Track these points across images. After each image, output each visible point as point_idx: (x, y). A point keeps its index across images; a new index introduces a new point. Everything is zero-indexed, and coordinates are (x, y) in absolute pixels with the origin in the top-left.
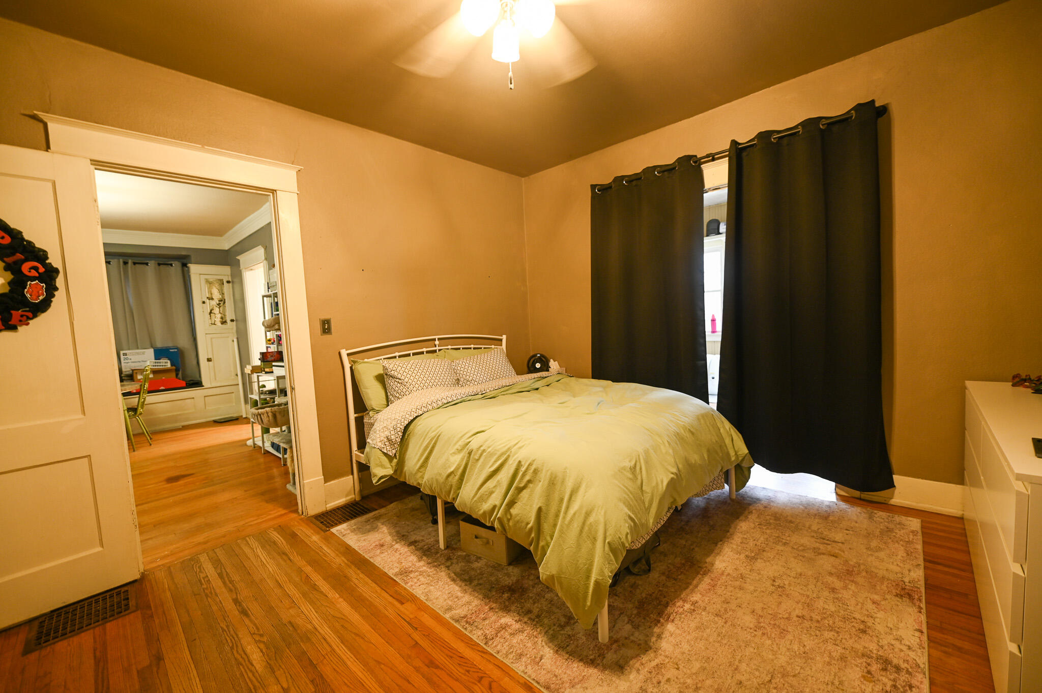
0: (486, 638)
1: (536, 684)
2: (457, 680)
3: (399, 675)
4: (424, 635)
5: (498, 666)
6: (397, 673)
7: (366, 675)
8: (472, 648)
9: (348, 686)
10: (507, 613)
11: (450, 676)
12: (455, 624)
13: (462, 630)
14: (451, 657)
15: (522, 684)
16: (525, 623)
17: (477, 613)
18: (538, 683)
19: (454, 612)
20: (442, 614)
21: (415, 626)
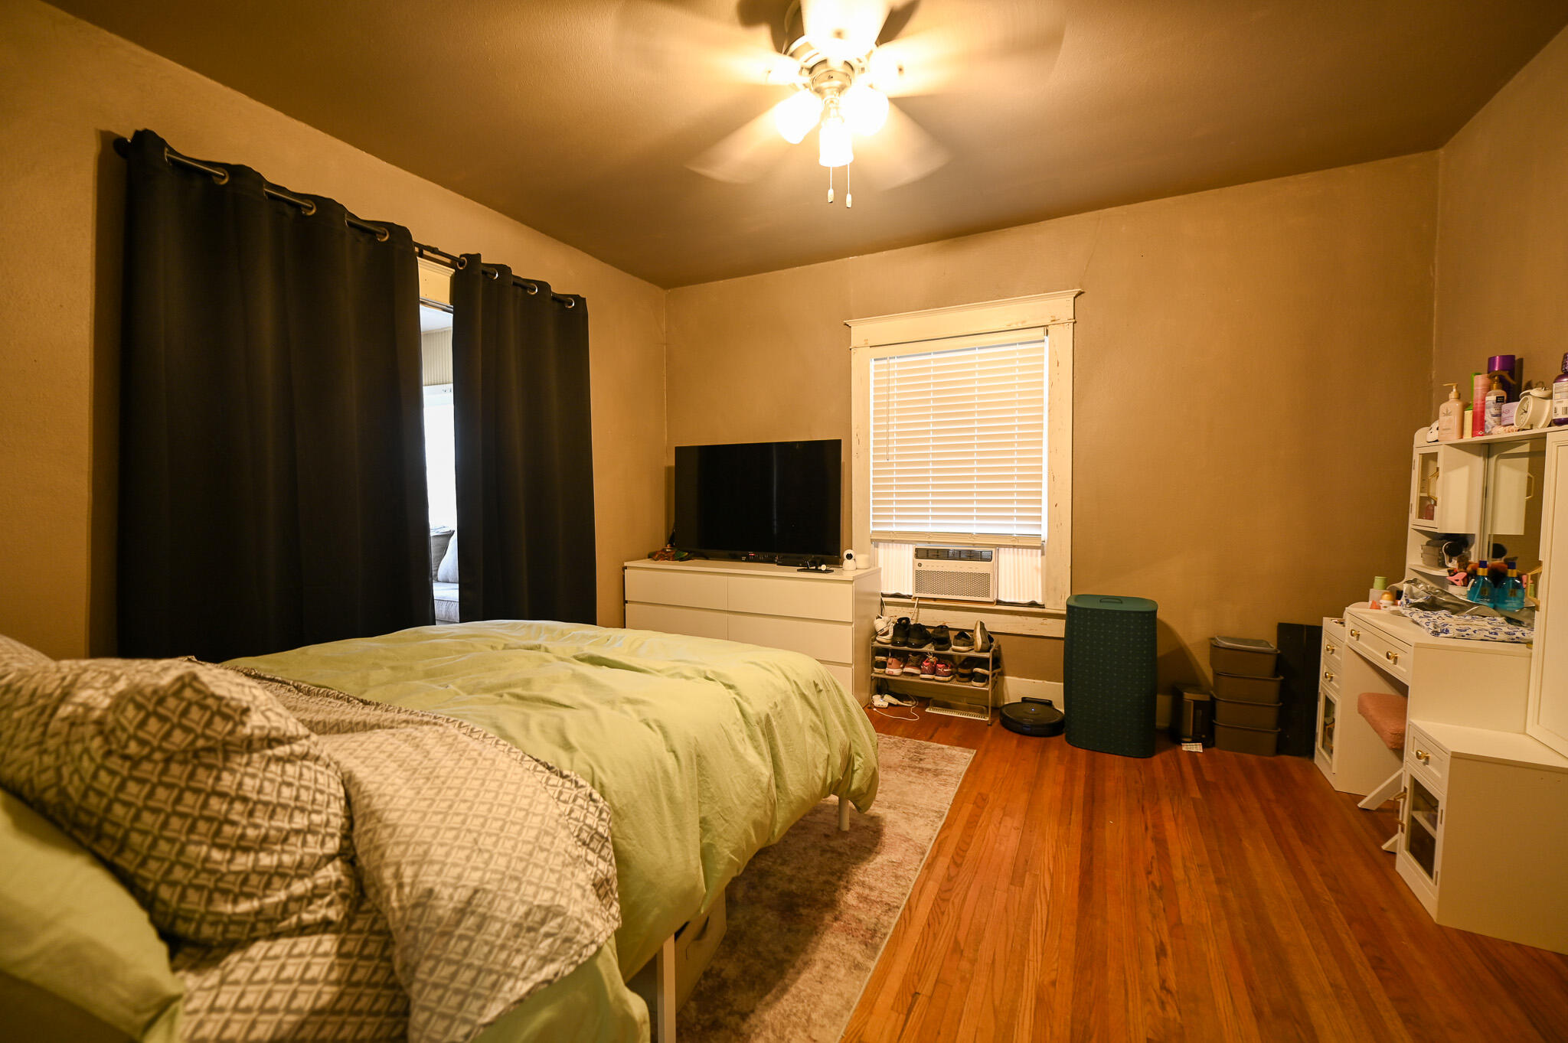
0: (889, 909)
1: (923, 862)
2: (959, 918)
3: (993, 976)
4: (919, 980)
5: (920, 892)
6: (993, 981)
7: (1021, 1015)
8: (910, 920)
9: (1051, 1027)
10: (839, 902)
11: (959, 926)
12: (882, 949)
13: (887, 939)
14: (934, 934)
15: (929, 872)
16: (847, 882)
17: (848, 931)
18: (921, 860)
19: (859, 958)
20: (869, 975)
21: (910, 999)
